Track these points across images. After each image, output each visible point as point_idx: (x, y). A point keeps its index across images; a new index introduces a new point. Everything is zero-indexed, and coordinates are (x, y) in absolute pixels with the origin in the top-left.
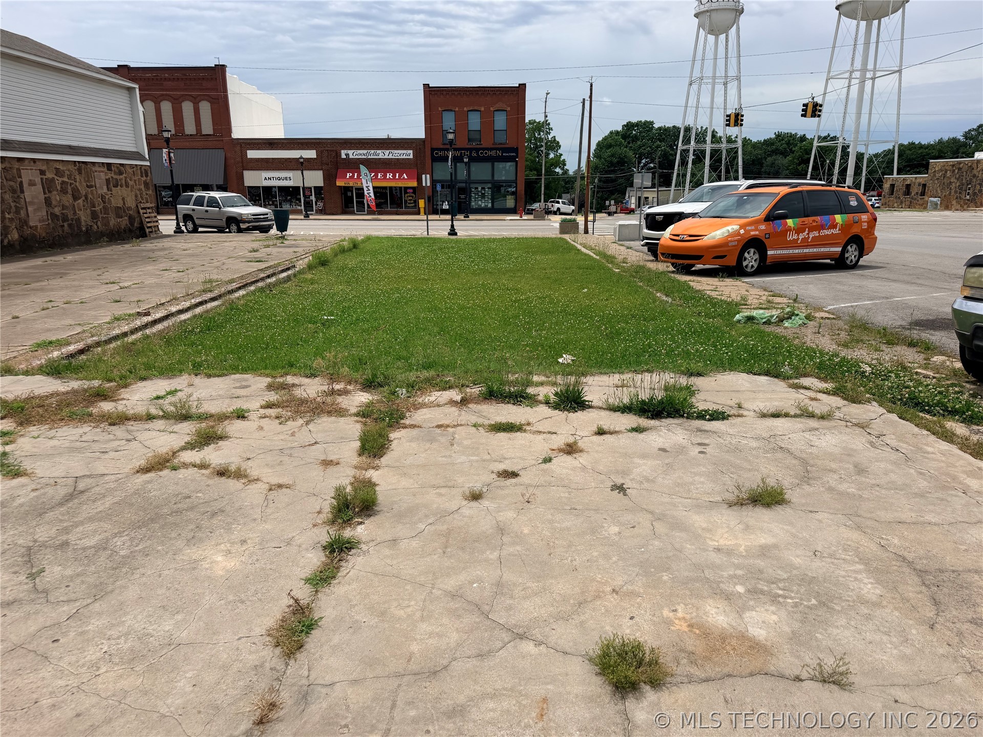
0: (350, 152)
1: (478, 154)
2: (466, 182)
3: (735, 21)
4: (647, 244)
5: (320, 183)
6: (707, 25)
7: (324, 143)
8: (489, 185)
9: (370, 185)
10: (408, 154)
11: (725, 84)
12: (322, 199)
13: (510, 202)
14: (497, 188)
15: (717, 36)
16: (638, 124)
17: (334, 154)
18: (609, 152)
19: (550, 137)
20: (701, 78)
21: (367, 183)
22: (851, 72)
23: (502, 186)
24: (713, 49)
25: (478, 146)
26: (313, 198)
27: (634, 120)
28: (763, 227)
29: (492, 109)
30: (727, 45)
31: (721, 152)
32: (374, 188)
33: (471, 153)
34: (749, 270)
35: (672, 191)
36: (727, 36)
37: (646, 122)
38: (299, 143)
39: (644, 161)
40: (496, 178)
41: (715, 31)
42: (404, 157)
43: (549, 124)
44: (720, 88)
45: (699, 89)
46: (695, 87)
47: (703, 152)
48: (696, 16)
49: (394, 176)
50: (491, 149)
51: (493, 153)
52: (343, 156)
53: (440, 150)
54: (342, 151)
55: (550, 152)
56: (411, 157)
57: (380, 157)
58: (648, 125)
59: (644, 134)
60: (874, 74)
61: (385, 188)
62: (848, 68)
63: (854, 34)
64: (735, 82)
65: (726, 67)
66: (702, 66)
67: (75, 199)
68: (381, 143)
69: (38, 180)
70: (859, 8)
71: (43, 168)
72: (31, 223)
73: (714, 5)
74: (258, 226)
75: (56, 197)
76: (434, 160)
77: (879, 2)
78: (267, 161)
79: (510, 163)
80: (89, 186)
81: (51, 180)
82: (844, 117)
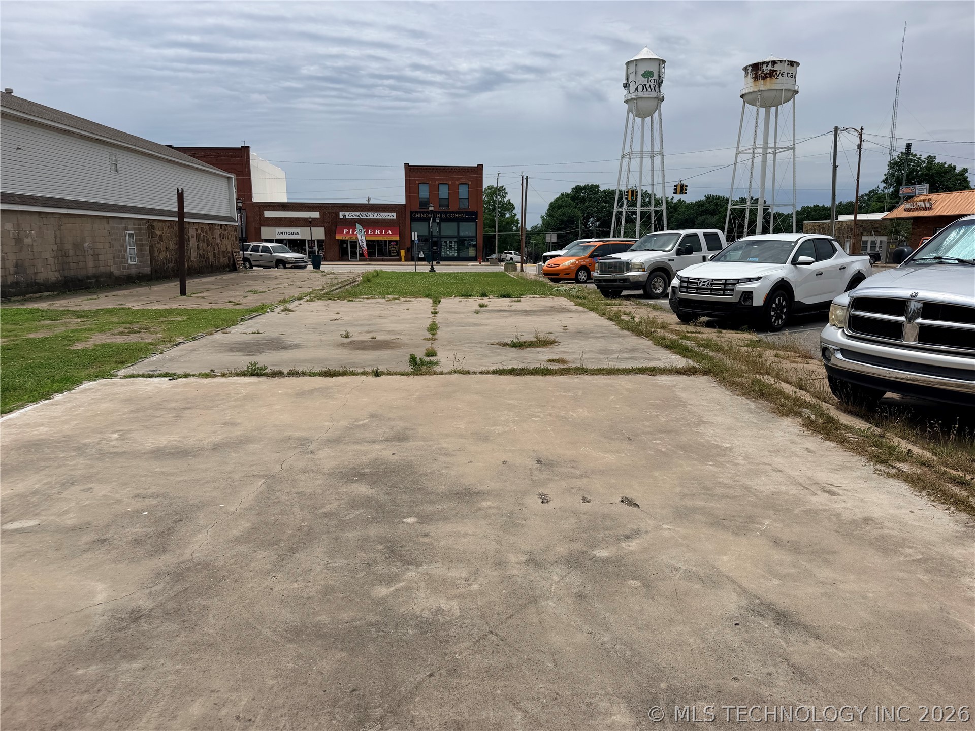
0: (347, 214)
1: (446, 216)
2: (438, 237)
3: (657, 107)
5: (323, 237)
6: (634, 110)
7: (327, 207)
8: (455, 240)
9: (363, 238)
10: (392, 216)
11: (652, 157)
12: (323, 249)
13: (472, 253)
14: (462, 242)
15: (643, 118)
16: (585, 188)
17: (334, 215)
18: (560, 212)
19: (505, 200)
20: (631, 153)
21: (361, 237)
22: (754, 149)
23: (466, 240)
24: (640, 129)
25: (447, 210)
26: (316, 248)
27: (582, 184)
28: (588, 261)
29: (457, 183)
30: (652, 126)
31: (650, 213)
32: (366, 241)
33: (441, 215)
34: (582, 280)
36: (652, 118)
37: (592, 185)
38: (306, 207)
40: (460, 234)
41: (641, 114)
42: (389, 218)
43: (505, 189)
44: (647, 162)
45: (629, 162)
46: (626, 160)
47: (635, 213)
48: (626, 102)
49: (381, 232)
50: (456, 213)
51: (458, 216)
52: (341, 217)
53: (417, 212)
54: (341, 213)
55: (506, 212)
56: (395, 217)
57: (370, 217)
58: (594, 189)
59: (591, 196)
60: (775, 151)
61: (374, 241)
62: (752, 146)
63: (755, 118)
64: (659, 158)
65: (652, 144)
66: (631, 143)
67: (208, 245)
68: (371, 207)
69: (195, 234)
70: (759, 98)
71: (197, 227)
72: (192, 259)
73: (640, 95)
74: (298, 265)
75: (201, 244)
76: (413, 220)
77: (774, 93)
78: (280, 219)
79: (471, 223)
80: (213, 238)
81: (199, 234)
82: (750, 184)
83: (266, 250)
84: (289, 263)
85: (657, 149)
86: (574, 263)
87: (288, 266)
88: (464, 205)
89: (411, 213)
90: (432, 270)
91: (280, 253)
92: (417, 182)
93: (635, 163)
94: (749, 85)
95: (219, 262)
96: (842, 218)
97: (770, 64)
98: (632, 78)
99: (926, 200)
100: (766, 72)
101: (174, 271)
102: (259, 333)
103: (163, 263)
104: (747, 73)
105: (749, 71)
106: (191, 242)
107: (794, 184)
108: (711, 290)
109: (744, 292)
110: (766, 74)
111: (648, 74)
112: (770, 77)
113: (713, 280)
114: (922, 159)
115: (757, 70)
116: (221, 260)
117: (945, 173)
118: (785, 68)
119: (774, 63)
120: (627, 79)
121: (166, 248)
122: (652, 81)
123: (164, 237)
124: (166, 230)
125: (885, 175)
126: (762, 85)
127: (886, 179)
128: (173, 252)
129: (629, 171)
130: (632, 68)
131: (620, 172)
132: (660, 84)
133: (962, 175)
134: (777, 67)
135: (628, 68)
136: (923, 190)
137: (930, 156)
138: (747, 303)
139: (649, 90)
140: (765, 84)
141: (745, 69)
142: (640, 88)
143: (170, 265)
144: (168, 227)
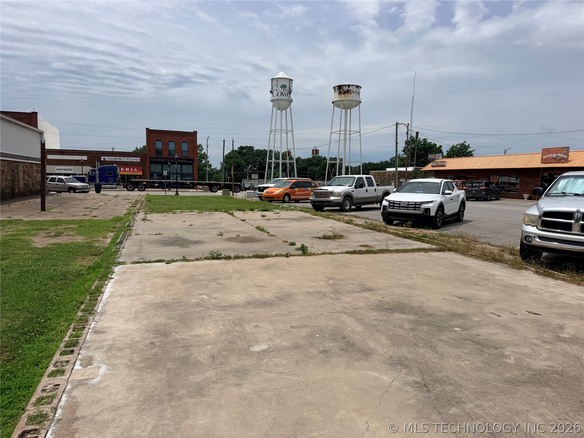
0: (106, 158)
1: (174, 161)
3: (289, 105)
4: (258, 196)
6: (277, 106)
7: (90, 153)
8: (180, 175)
11: (287, 133)
15: (281, 111)
16: (246, 147)
17: (97, 158)
18: (232, 160)
19: (202, 152)
20: (276, 130)
22: (340, 131)
24: (280, 117)
25: (174, 157)
27: (244, 145)
28: (289, 190)
29: (180, 141)
30: (286, 115)
31: (287, 164)
33: (170, 160)
34: (286, 201)
35: (265, 181)
36: (286, 111)
37: (250, 146)
38: (78, 152)
39: (250, 166)
40: (183, 172)
41: (280, 109)
42: (135, 161)
43: (202, 146)
44: (284, 135)
45: (275, 134)
46: (273, 133)
47: (279, 163)
48: (272, 101)
49: (130, 170)
50: (180, 159)
51: (181, 161)
52: (102, 159)
53: (155, 158)
54: (102, 157)
56: (139, 161)
57: (122, 160)
58: (251, 148)
59: (249, 153)
60: (350, 133)
61: (125, 175)
62: (339, 129)
63: (340, 115)
64: (291, 133)
65: (287, 126)
66: (276, 125)
67: (29, 177)
68: (123, 154)
69: (22, 170)
70: (342, 104)
71: (23, 165)
72: (20, 187)
73: (280, 97)
74: (84, 191)
75: (25, 177)
76: (151, 162)
77: (349, 102)
78: (59, 160)
79: (190, 166)
80: (32, 173)
81: (25, 170)
82: (339, 150)
83: (61, 180)
84: (78, 189)
85: (289, 128)
86: (282, 192)
87: (77, 191)
88: (185, 155)
89: (150, 158)
90: (177, 194)
91: (71, 182)
92: (154, 140)
93: (278, 136)
94: (336, 97)
95: (35, 188)
96: (388, 170)
97: (347, 86)
98: (275, 88)
99: (442, 161)
100: (345, 90)
101: (10, 194)
102: (160, 234)
103: (4, 189)
104: (335, 90)
105: (336, 89)
106: (20, 175)
107: (361, 151)
108: (408, 207)
109: (425, 209)
110: (345, 91)
111: (283, 87)
112: (347, 93)
113: (408, 202)
114: (421, 140)
115: (340, 89)
116: (37, 187)
117: (432, 147)
118: (355, 89)
119: (349, 86)
120: (272, 88)
121: (6, 179)
122: (286, 91)
123: (5, 171)
124: (6, 166)
125: (404, 147)
126: (343, 97)
127: (404, 150)
128: (10, 181)
129: (275, 140)
130: (275, 82)
131: (270, 140)
132: (290, 92)
133: (439, 149)
134: (350, 88)
135: (272, 82)
136: (440, 156)
137: (424, 139)
138: (427, 214)
139: (284, 95)
140: (345, 97)
141: (334, 88)
142: (280, 94)
143: (8, 190)
144: (7, 165)
